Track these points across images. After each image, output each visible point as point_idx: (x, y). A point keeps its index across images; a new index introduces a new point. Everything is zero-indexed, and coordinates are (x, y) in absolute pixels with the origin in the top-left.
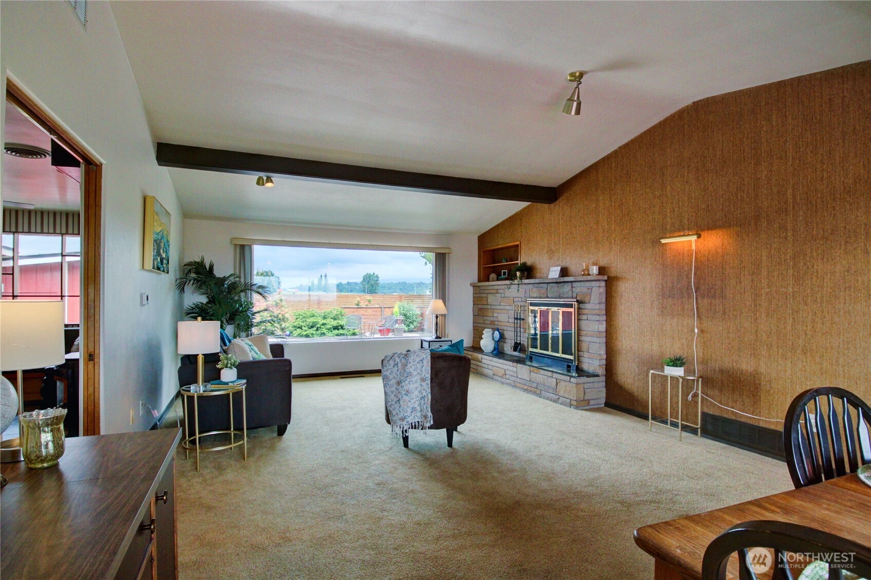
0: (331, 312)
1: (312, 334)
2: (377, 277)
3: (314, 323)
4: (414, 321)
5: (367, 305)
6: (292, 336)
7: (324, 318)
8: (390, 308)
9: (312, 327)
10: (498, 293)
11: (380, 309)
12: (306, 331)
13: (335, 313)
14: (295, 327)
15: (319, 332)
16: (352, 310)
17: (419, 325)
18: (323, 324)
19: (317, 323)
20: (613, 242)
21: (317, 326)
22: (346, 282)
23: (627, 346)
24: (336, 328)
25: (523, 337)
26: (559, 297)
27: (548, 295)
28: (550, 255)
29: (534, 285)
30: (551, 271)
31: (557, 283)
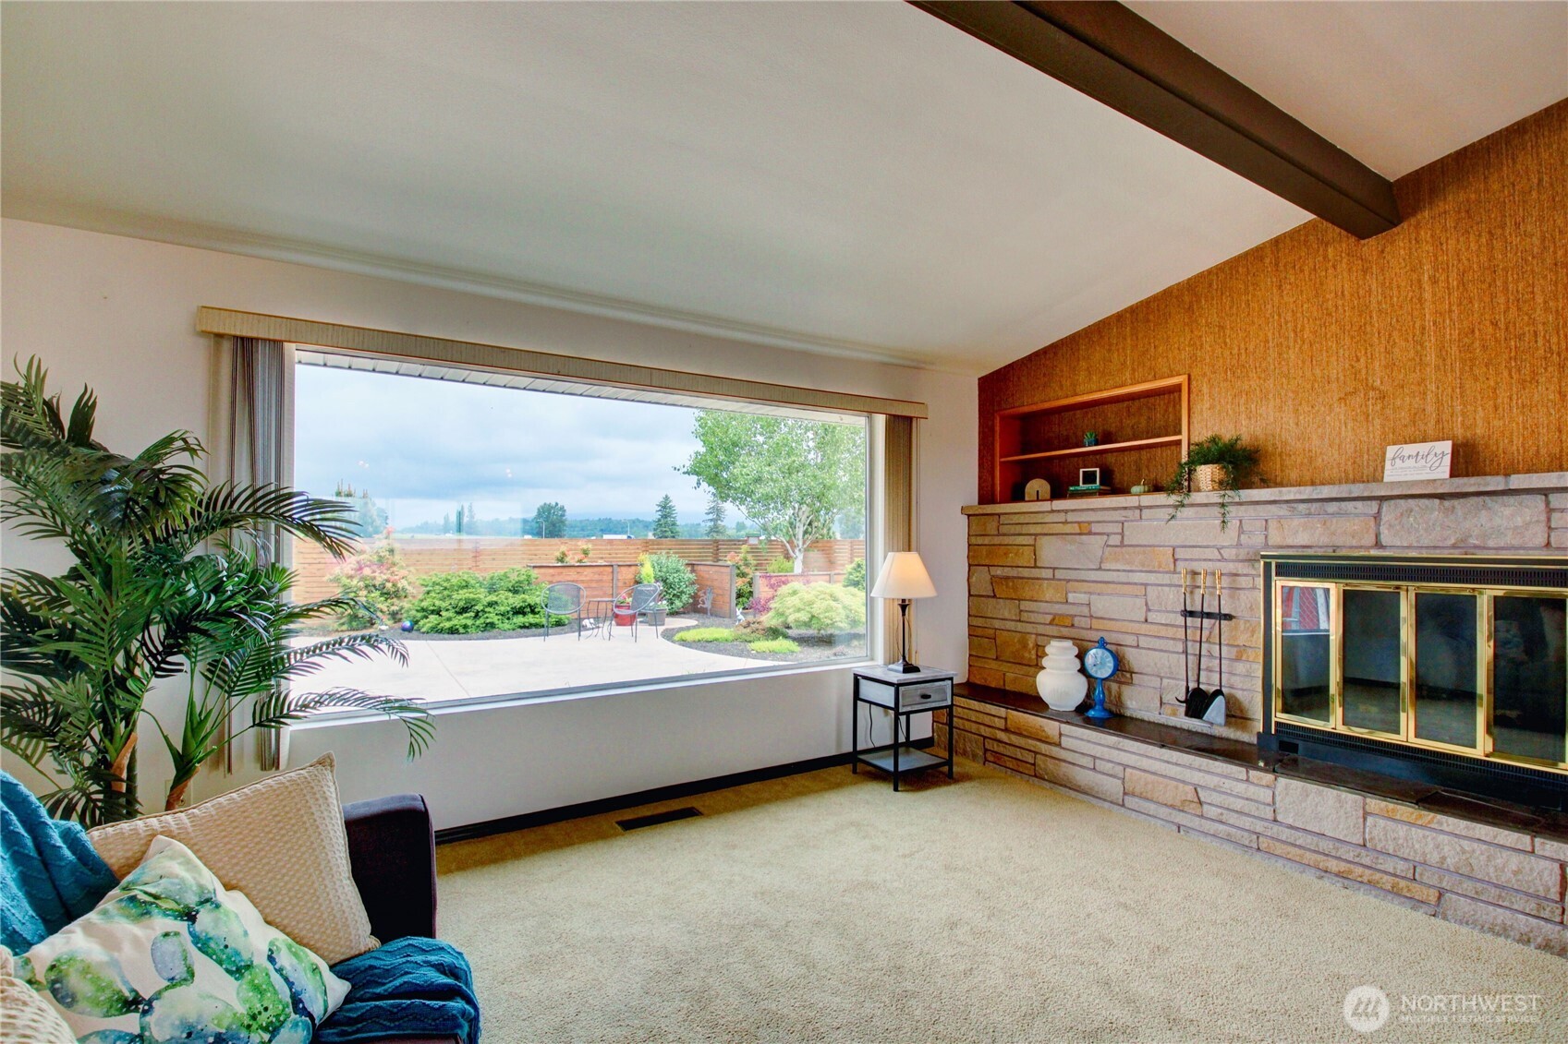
0: (506, 576)
1: (465, 627)
2: (562, 509)
3: (468, 601)
4: (682, 592)
5: (580, 561)
6: (418, 630)
7: (492, 589)
8: (630, 566)
9: (464, 610)
10: (1090, 533)
11: (610, 569)
12: (449, 619)
13: (514, 578)
14: (423, 610)
15: (482, 620)
16: (551, 571)
17: (691, 601)
18: (491, 604)
19: (477, 601)
21: (477, 608)
22: (507, 518)
24: (519, 611)
25: (1231, 673)
26: (1454, 547)
27: (1385, 540)
28: (1366, 405)
29: (1295, 505)
30: (1394, 459)
31: (1441, 497)
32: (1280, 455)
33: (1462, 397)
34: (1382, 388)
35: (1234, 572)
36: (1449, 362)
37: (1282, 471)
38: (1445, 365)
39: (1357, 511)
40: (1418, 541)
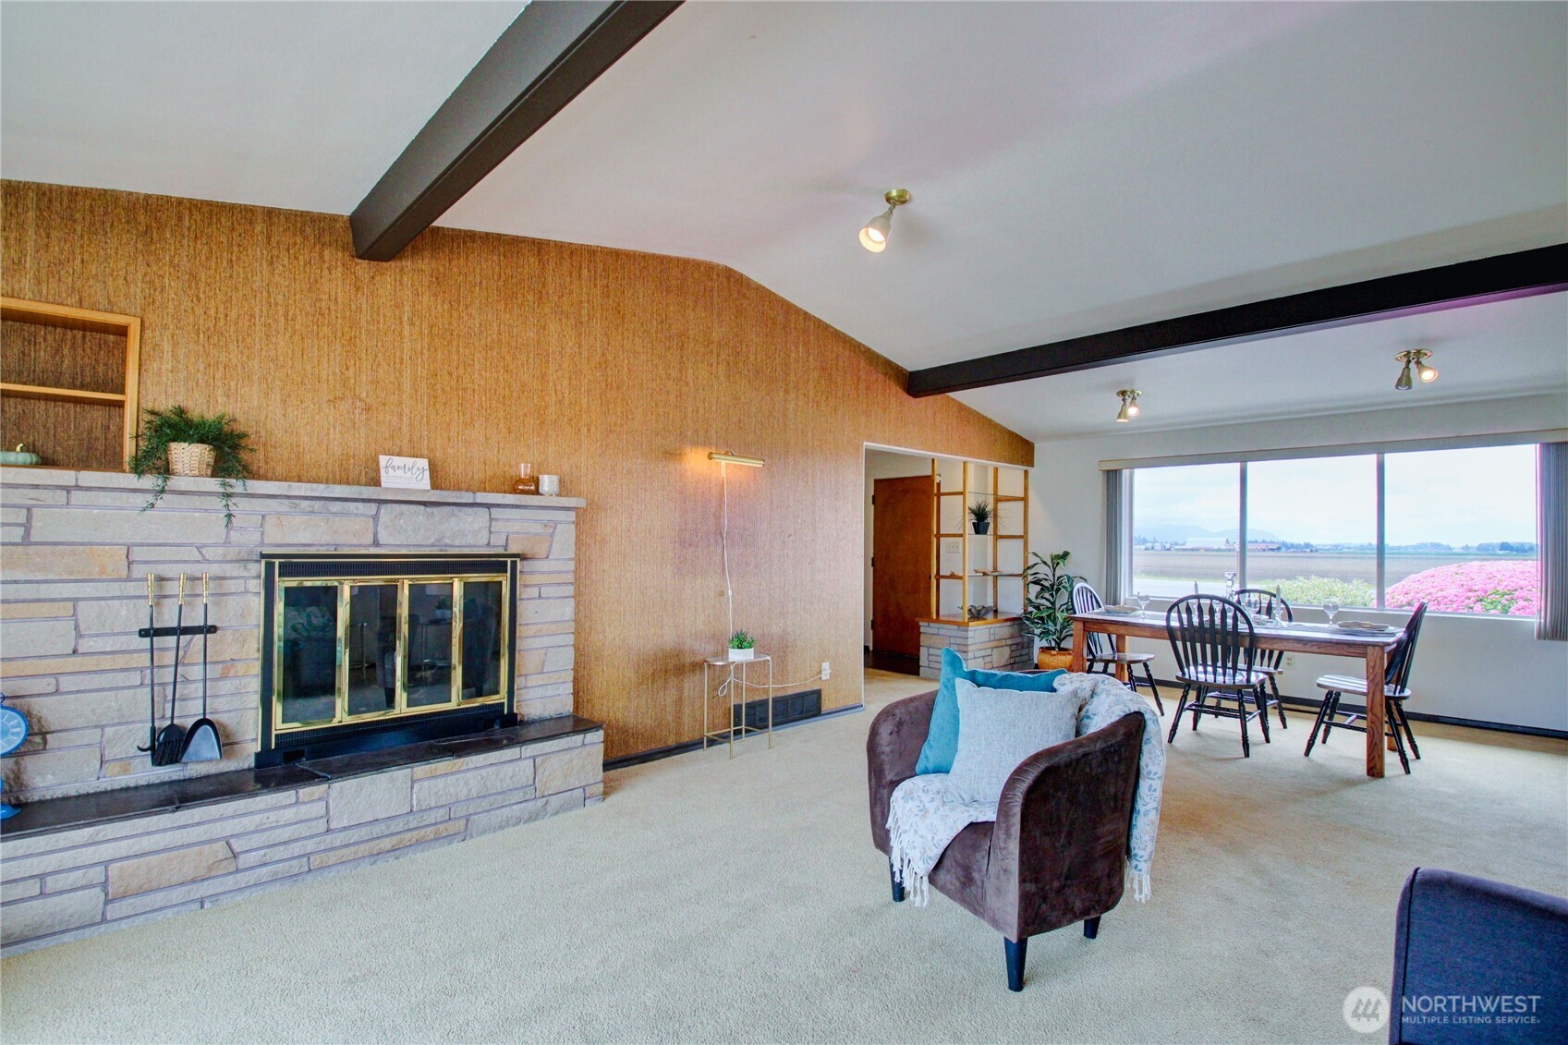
20: (584, 430)
23: (614, 639)
25: (217, 696)
26: (433, 545)
27: (383, 538)
28: (353, 413)
29: (298, 501)
30: (386, 467)
31: (425, 504)
32: (265, 445)
33: (428, 425)
34: (368, 401)
35: (221, 575)
36: (419, 394)
37: (266, 463)
38: (416, 395)
39: (359, 512)
40: (407, 540)
